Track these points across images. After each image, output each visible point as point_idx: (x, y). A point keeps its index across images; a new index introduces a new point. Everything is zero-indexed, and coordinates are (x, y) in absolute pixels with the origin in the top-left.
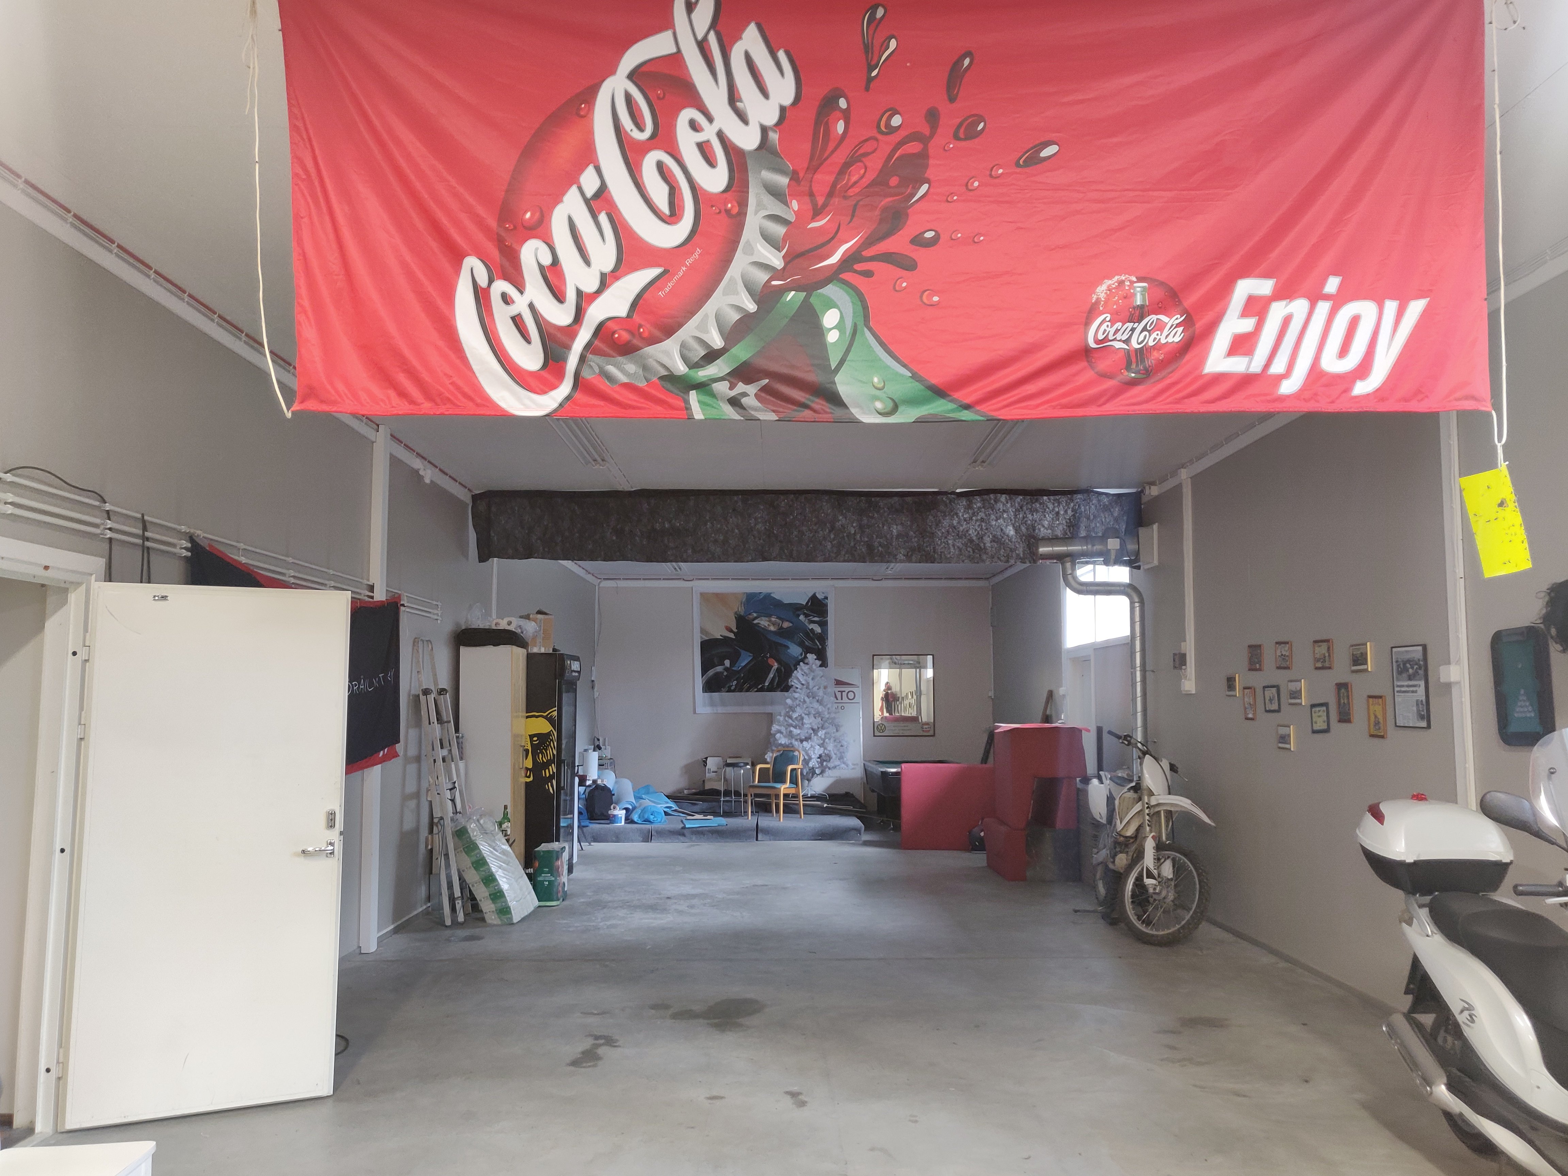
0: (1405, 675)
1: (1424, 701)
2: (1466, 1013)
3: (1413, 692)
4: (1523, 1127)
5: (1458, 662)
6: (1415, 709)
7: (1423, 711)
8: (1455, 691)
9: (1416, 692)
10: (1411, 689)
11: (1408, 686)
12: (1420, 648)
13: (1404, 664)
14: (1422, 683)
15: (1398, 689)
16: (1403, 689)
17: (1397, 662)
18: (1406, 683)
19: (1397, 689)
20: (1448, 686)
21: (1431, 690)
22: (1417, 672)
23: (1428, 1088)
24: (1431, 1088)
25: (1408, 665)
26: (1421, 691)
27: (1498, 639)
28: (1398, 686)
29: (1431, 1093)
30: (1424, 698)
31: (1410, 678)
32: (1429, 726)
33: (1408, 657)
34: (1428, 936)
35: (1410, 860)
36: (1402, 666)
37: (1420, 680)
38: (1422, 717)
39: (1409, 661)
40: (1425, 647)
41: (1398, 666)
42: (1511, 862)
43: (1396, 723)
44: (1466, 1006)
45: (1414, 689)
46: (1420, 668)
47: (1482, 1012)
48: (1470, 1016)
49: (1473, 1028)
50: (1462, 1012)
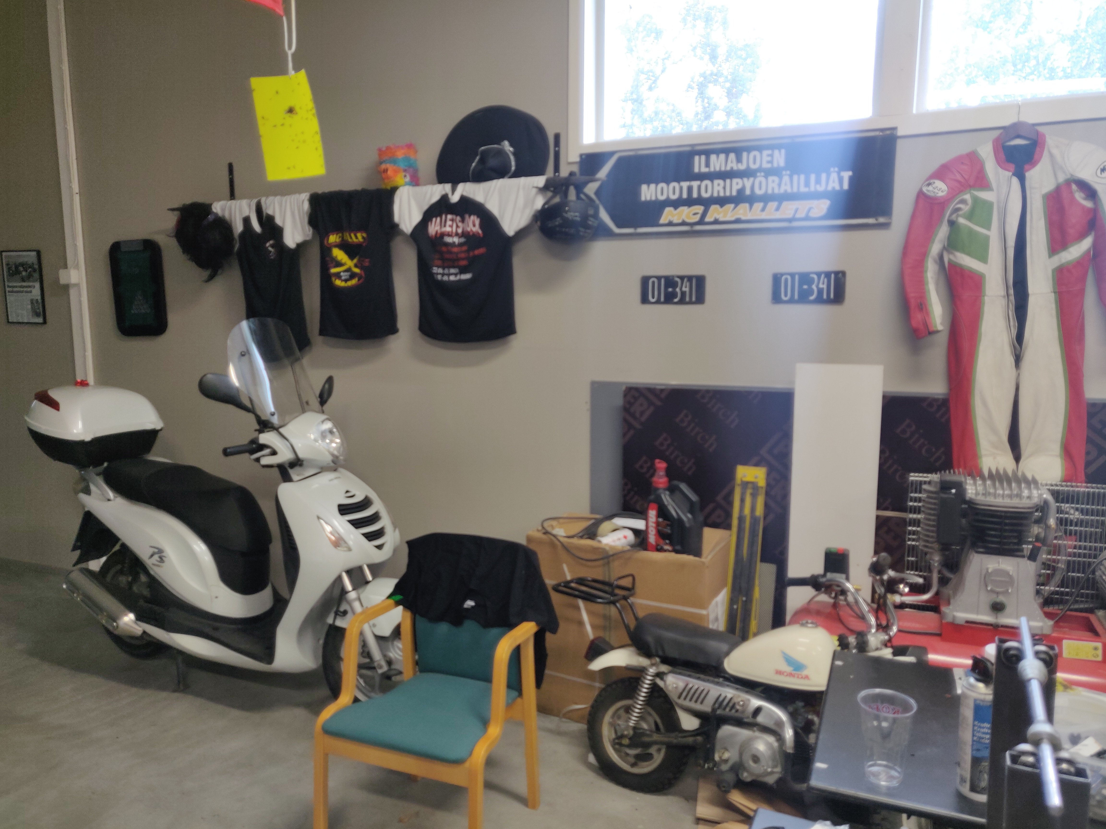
0: (18, 277)
1: (40, 301)
2: (156, 557)
3: (27, 292)
4: (208, 630)
5: (77, 267)
6: (29, 307)
7: (39, 308)
8: (73, 292)
9: (31, 292)
10: (25, 289)
11: (21, 287)
12: (34, 254)
13: (17, 267)
14: (37, 285)
15: (11, 289)
16: (15, 289)
17: (8, 264)
18: (20, 284)
19: (8, 289)
20: (66, 288)
21: (45, 290)
22: (32, 275)
23: (115, 624)
24: (116, 622)
25: (21, 269)
26: (36, 292)
27: (115, 249)
28: (8, 286)
29: (117, 626)
30: (39, 298)
31: (23, 280)
32: (45, 322)
33: (21, 260)
34: (109, 500)
35: (88, 438)
36: (14, 269)
37: (34, 281)
38: (38, 315)
39: (22, 264)
40: (39, 253)
41: (9, 269)
42: (161, 430)
43: (8, 319)
44: (156, 550)
45: (29, 289)
46: (35, 271)
47: (171, 553)
48: (161, 558)
49: (162, 567)
50: (152, 556)
